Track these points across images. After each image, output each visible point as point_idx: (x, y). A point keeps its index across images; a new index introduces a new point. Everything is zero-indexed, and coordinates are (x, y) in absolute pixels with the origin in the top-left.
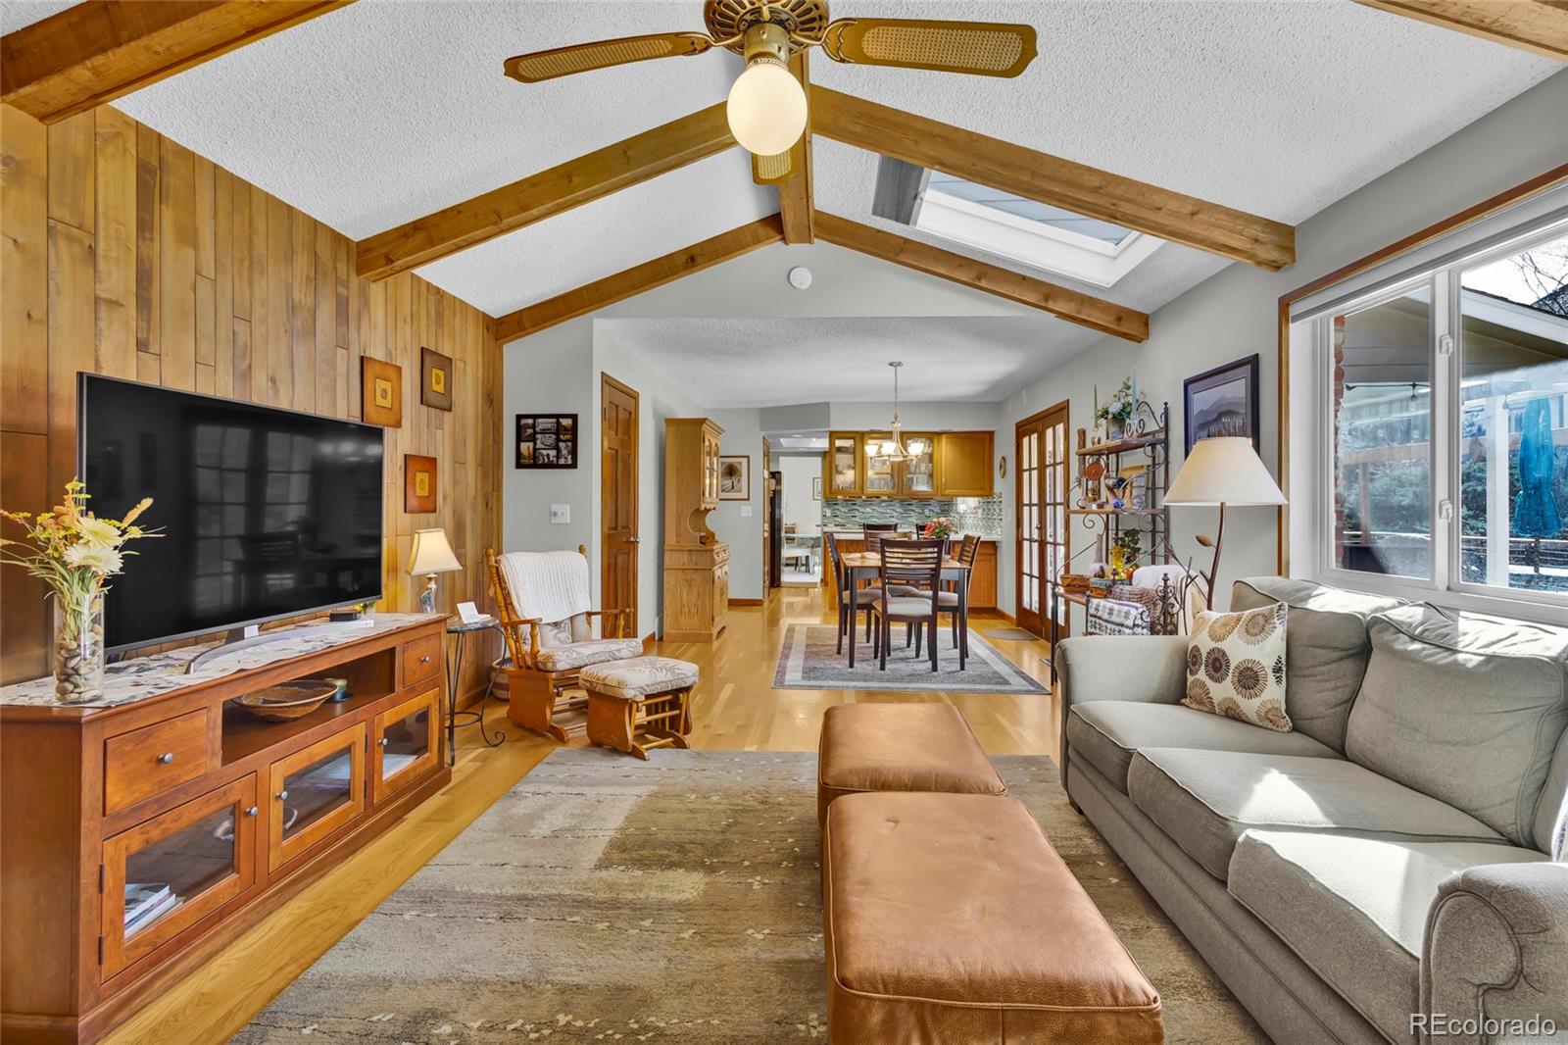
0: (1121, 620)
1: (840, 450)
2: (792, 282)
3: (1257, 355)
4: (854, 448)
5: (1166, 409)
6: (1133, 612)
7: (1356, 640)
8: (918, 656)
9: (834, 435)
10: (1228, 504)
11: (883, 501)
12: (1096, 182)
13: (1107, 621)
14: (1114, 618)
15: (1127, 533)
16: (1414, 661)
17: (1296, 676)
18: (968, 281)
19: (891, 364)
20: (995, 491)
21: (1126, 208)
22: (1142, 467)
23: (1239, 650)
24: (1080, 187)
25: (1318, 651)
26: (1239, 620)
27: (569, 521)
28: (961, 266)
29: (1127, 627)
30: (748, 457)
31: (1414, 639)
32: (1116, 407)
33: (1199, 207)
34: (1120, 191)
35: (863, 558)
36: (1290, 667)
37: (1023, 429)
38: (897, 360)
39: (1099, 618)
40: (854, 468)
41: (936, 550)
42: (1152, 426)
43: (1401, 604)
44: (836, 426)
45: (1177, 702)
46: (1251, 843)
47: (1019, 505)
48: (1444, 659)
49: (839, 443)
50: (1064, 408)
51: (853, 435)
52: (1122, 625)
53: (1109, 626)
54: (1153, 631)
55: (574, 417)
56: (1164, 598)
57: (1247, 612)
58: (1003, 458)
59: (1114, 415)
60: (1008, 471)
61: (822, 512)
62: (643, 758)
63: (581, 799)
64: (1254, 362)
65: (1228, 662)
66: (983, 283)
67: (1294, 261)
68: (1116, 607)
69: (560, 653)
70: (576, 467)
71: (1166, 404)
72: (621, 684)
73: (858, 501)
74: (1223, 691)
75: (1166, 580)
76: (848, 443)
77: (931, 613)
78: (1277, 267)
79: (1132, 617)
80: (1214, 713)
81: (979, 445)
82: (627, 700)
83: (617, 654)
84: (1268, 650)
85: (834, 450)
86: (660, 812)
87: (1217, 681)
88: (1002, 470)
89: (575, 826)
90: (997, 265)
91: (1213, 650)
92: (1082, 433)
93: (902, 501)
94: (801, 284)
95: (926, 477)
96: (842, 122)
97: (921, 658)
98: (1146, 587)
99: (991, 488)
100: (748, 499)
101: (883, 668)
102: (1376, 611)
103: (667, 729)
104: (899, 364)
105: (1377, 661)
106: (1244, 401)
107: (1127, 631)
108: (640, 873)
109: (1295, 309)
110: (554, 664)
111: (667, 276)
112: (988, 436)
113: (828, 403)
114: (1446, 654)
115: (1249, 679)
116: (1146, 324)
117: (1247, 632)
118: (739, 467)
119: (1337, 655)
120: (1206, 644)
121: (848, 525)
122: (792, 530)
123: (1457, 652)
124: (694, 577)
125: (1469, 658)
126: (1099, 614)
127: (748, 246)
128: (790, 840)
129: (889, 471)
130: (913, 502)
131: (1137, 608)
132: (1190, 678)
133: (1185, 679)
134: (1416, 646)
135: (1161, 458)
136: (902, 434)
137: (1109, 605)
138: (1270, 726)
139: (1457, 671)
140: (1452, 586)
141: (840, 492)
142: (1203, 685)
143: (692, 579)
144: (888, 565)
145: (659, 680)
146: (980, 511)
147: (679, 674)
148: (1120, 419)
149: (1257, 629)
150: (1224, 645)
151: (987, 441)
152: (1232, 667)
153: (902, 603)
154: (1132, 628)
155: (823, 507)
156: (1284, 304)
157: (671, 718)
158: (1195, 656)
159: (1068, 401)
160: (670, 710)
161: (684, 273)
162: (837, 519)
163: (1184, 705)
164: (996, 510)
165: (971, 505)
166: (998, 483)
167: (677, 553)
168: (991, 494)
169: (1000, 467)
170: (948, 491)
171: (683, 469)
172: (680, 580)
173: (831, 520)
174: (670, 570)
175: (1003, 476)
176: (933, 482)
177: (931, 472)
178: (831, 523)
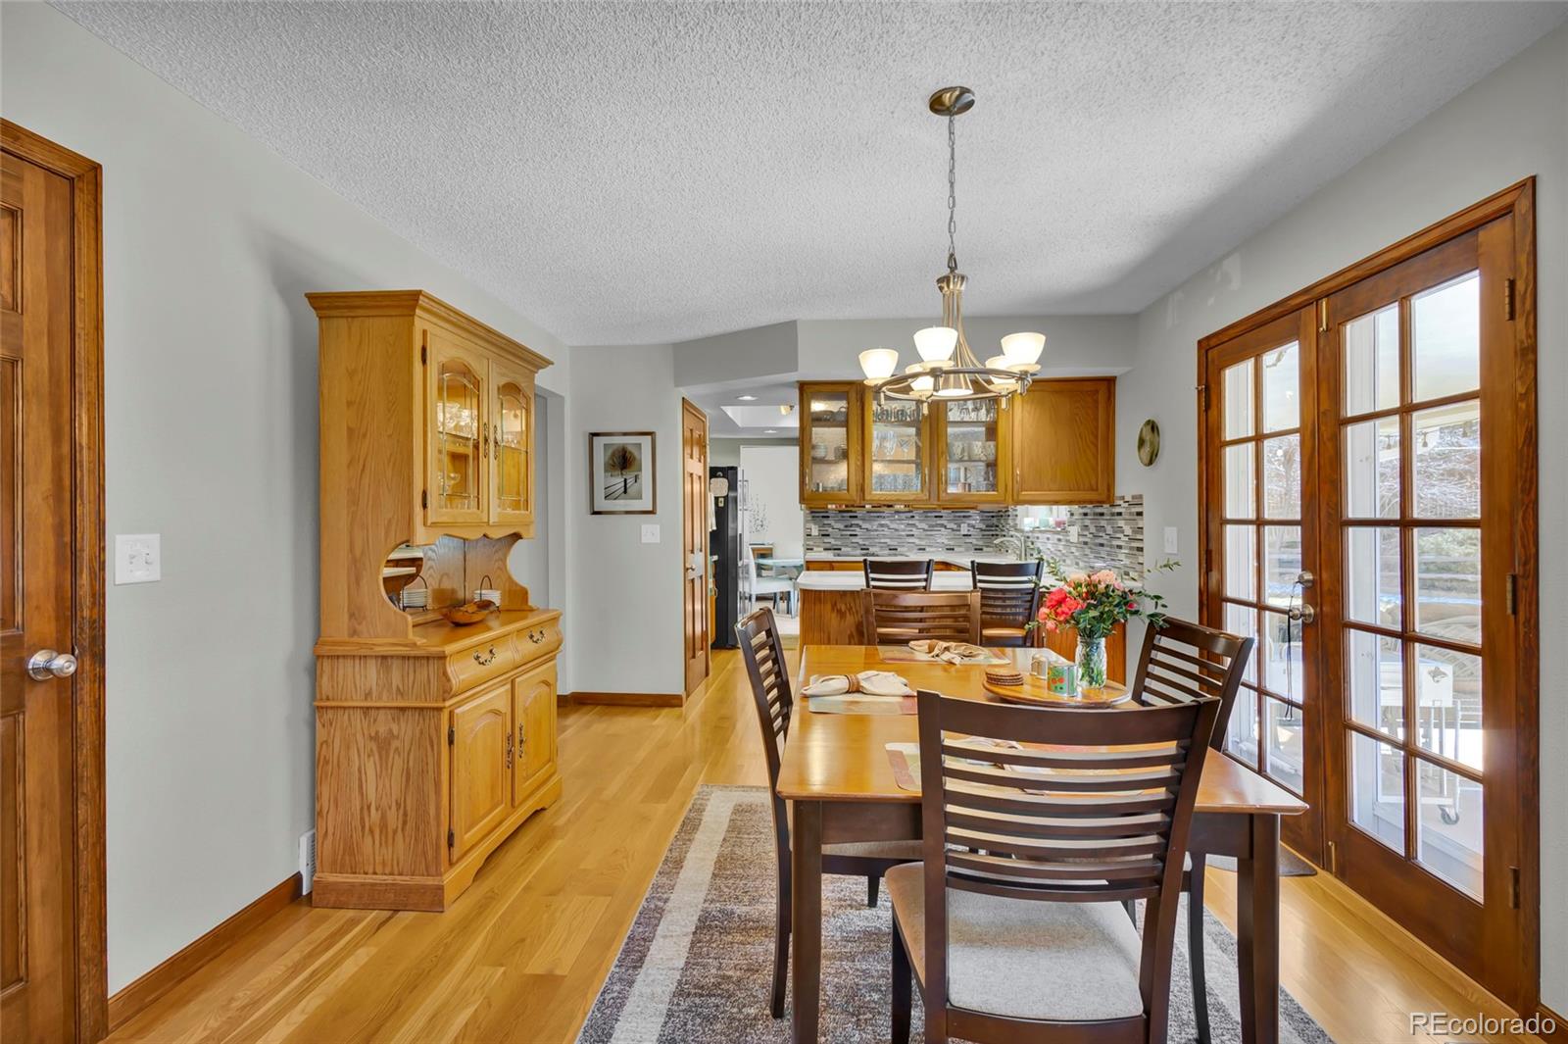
1: (821, 419)
4: (847, 414)
9: (807, 390)
11: (897, 512)
20: (1119, 491)
30: (653, 435)
37: (1227, 349)
40: (849, 454)
44: (811, 369)
47: (1210, 521)
49: (818, 406)
51: (846, 388)
58: (1150, 425)
60: (1166, 453)
73: (860, 513)
76: (835, 406)
81: (1085, 403)
85: (810, 423)
88: (1147, 449)
93: (927, 511)
95: (982, 466)
99: (1110, 487)
100: (652, 511)
112: (1103, 387)
113: (792, 325)
118: (636, 453)
121: (843, 549)
122: (763, 553)
124: (395, 728)
129: (913, 457)
130: (944, 513)
141: (829, 495)
143: (391, 735)
146: (1074, 531)
151: (1102, 397)
155: (806, 522)
162: (826, 540)
164: (1120, 530)
165: (1052, 521)
166: (1130, 476)
167: (349, 663)
168: (1109, 498)
169: (1141, 443)
170: (1026, 494)
171: (364, 436)
172: (359, 737)
173: (818, 541)
174: (330, 712)
175: (1151, 462)
176: (995, 476)
177: (992, 458)
178: (818, 546)
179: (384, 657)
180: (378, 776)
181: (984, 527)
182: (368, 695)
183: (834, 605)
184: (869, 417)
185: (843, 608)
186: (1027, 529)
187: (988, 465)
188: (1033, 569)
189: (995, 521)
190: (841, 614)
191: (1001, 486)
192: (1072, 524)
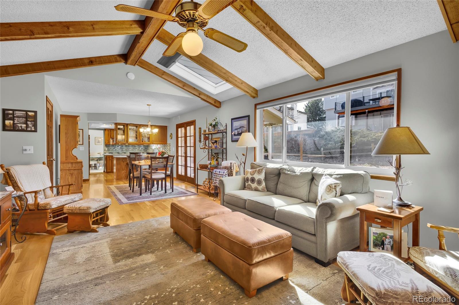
0: (223, 174)
1: (119, 129)
2: (128, 76)
3: (249, 115)
4: (124, 128)
5: (226, 125)
6: (225, 171)
7: (278, 172)
8: (158, 190)
9: (116, 124)
10: (248, 147)
12: (224, 71)
13: (219, 174)
14: (220, 174)
15: (215, 154)
16: (289, 175)
17: (267, 181)
18: (181, 86)
19: (148, 105)
20: (168, 143)
21: (230, 79)
22: (219, 138)
23: (257, 177)
24: (221, 72)
25: (271, 175)
26: (256, 171)
27: (33, 153)
28: (179, 82)
29: (224, 175)
30: (83, 130)
31: (288, 171)
32: (214, 123)
33: (243, 82)
34: (229, 75)
35: (139, 162)
36: (266, 179)
37: (179, 126)
38: (150, 104)
39: (216, 174)
40: (124, 135)
41: (166, 159)
42: (222, 128)
43: (284, 165)
44: (117, 121)
45: (244, 189)
46: (279, 210)
47: (177, 147)
48: (294, 174)
49: (119, 127)
50: (194, 122)
51: (124, 124)
52: (223, 175)
53: (219, 175)
54: (229, 176)
55: (36, 112)
56: (231, 168)
57: (257, 169)
58: (171, 134)
59: (214, 125)
60: (173, 138)
61: (104, 149)
62: (96, 232)
63: (85, 248)
64: (249, 116)
65: (255, 179)
66: (185, 88)
67: (258, 97)
68: (221, 171)
69: (53, 202)
70: (36, 131)
71: (226, 124)
72: (89, 208)
74: (254, 185)
75: (231, 164)
76: (122, 127)
77: (164, 177)
78: (254, 97)
79: (225, 173)
80: (253, 190)
81: (163, 129)
82: (90, 213)
83: (74, 200)
84: (262, 176)
85: (117, 129)
86: (120, 244)
87: (253, 183)
88: (171, 137)
89: (92, 255)
90: (188, 84)
91: (252, 177)
92: (200, 129)
94: (131, 78)
95: (147, 138)
96: (166, 38)
97: (159, 190)
98: (226, 166)
99: (166, 142)
100: (83, 144)
101: (151, 194)
102: (280, 167)
103: (99, 222)
104: (150, 105)
105: (282, 176)
106: (246, 125)
107: (224, 176)
108: (132, 260)
109: (258, 107)
110: (51, 206)
111: (81, 66)
112: (166, 127)
113: (116, 114)
114: (294, 173)
115: (259, 182)
116: (220, 104)
117: (258, 173)
119: (274, 175)
120: (250, 176)
121: (113, 153)
123: (296, 173)
125: (298, 173)
126: (216, 173)
127: (114, 62)
128: (167, 240)
129: (135, 136)
130: (136, 146)
131: (226, 171)
132: (246, 184)
133: (245, 184)
134: (289, 172)
135: (225, 136)
136: (151, 126)
137: (219, 171)
138: (264, 191)
139: (296, 176)
140: (286, 162)
141: (119, 142)
142: (250, 185)
143: (73, 173)
144: (153, 164)
145: (101, 205)
147: (106, 202)
148: (214, 126)
149: (260, 172)
150: (254, 176)
151: (165, 129)
152: (256, 180)
153: (156, 175)
154: (225, 175)
156: (256, 105)
157: (100, 218)
158: (247, 179)
159: (195, 120)
160: (100, 216)
161: (88, 66)
163: (245, 190)
164: (168, 148)
165: (158, 147)
166: (169, 141)
167: (66, 164)
168: (166, 144)
169: (170, 136)
170: (154, 143)
171: (68, 134)
172: (68, 173)
173: (107, 151)
174: (63, 171)
175: (171, 139)
176: (149, 140)
177: (149, 137)
178: (107, 152)
179: (72, 163)
180: (71, 178)
181: (144, 148)
182: (69, 168)
183: (122, 161)
184: (128, 129)
185: (124, 161)
186: (153, 148)
187: (148, 138)
188: (155, 153)
189: (147, 147)
190: (124, 162)
191: (150, 141)
192: (161, 148)
